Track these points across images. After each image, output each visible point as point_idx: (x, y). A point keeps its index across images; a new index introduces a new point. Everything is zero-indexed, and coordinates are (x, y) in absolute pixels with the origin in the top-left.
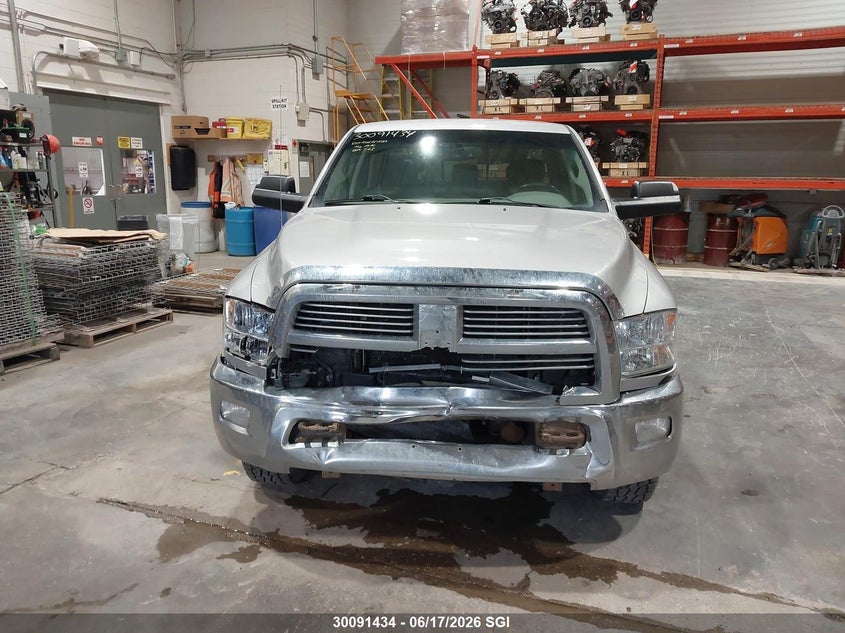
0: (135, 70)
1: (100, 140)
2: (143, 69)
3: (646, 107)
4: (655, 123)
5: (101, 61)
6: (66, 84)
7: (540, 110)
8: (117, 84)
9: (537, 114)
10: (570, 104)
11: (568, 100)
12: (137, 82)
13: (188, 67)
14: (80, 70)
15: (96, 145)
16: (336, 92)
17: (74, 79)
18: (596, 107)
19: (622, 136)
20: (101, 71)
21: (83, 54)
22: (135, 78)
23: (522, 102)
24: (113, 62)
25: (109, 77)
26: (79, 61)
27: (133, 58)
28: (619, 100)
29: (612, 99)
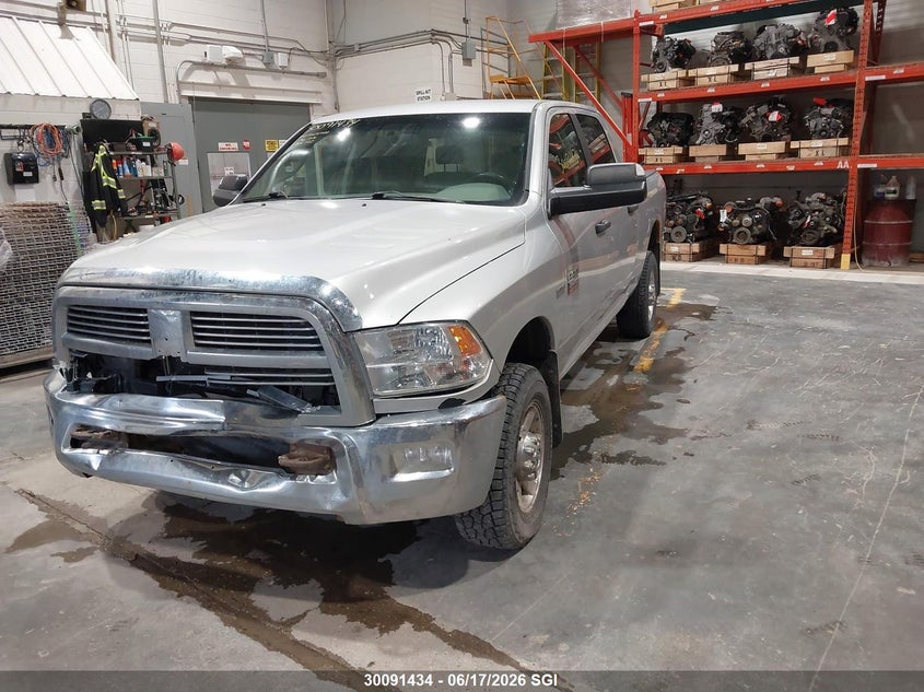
0: (284, 71)
1: (247, 144)
2: (293, 69)
3: (849, 66)
4: (860, 87)
5: (248, 65)
6: (212, 91)
7: (713, 82)
8: (264, 87)
9: (710, 86)
10: (750, 71)
11: (748, 66)
12: (286, 83)
13: (340, 63)
14: (225, 76)
15: (243, 149)
16: (491, 78)
17: (220, 85)
18: (783, 72)
19: (818, 105)
20: (247, 76)
21: (229, 60)
22: (283, 79)
23: (692, 73)
24: (261, 66)
25: (255, 81)
26: (225, 67)
27: (280, 60)
28: (812, 60)
29: (804, 60)
